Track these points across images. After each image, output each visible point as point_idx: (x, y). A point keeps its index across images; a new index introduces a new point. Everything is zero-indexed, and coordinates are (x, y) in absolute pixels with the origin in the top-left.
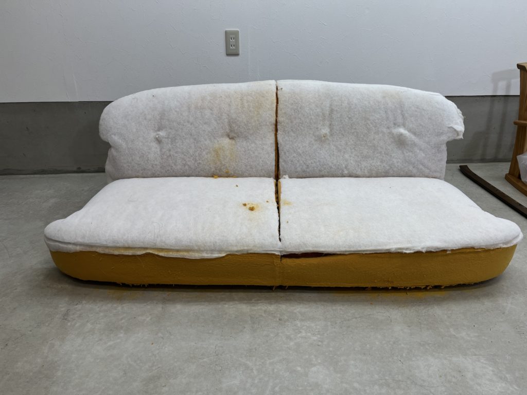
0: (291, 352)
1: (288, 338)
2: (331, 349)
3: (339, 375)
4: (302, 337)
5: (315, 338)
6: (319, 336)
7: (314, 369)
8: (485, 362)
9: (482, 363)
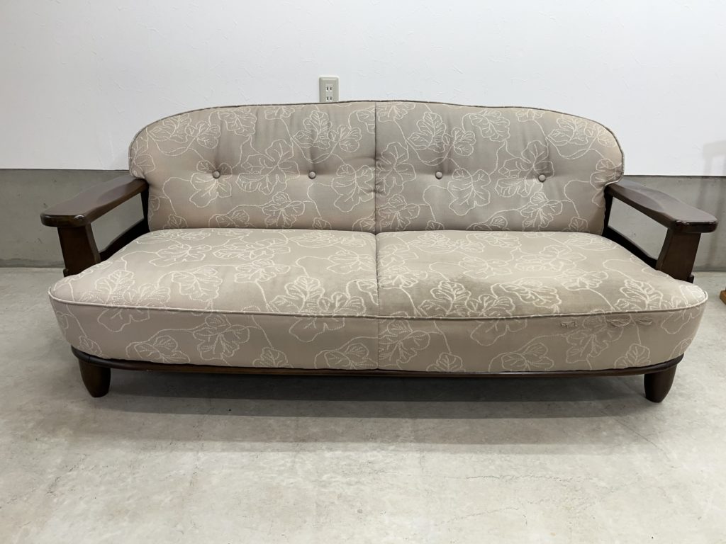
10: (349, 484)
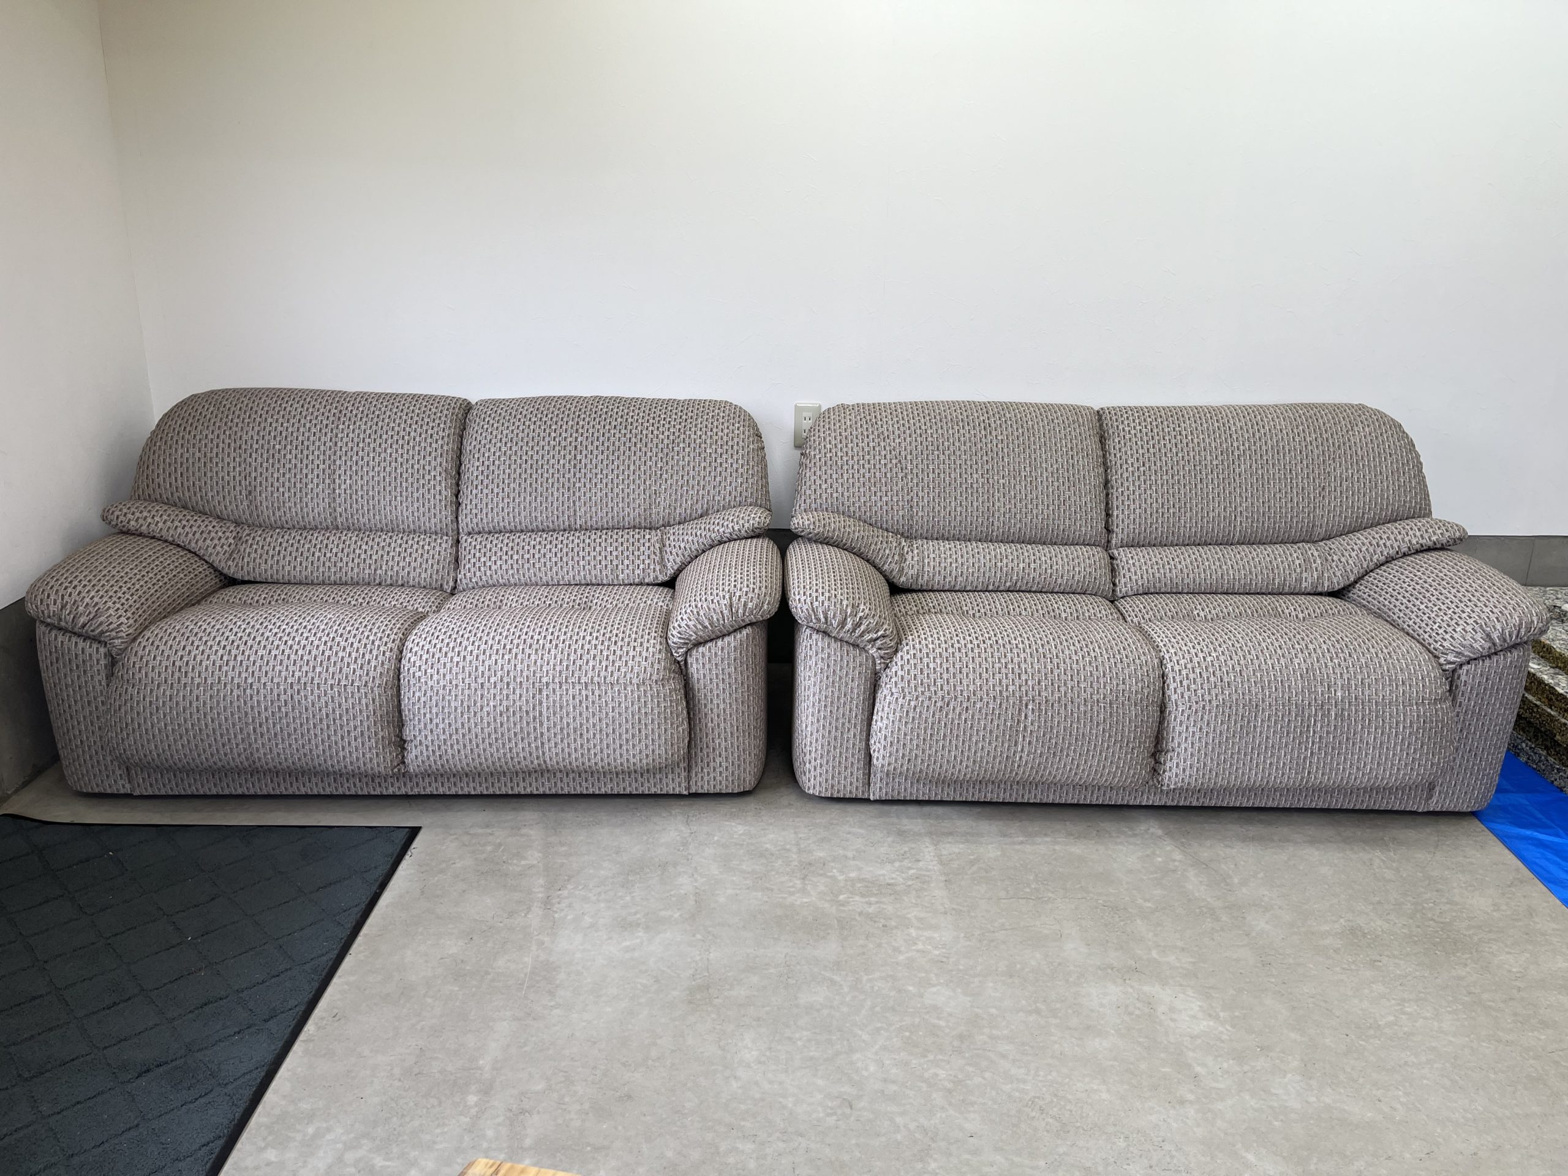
0: (900, 968)
1: (896, 950)
2: (961, 967)
3: (969, 999)
4: (918, 951)
5: (937, 952)
6: (944, 951)
7: (934, 989)
8: (1193, 995)
9: (1188, 995)
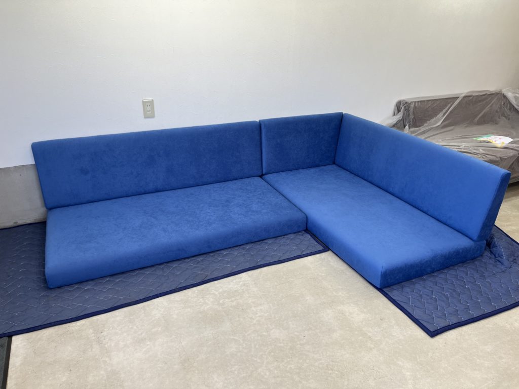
0: (256, 326)
1: (251, 318)
5: (266, 315)
6: (268, 313)
10: (232, 301)
